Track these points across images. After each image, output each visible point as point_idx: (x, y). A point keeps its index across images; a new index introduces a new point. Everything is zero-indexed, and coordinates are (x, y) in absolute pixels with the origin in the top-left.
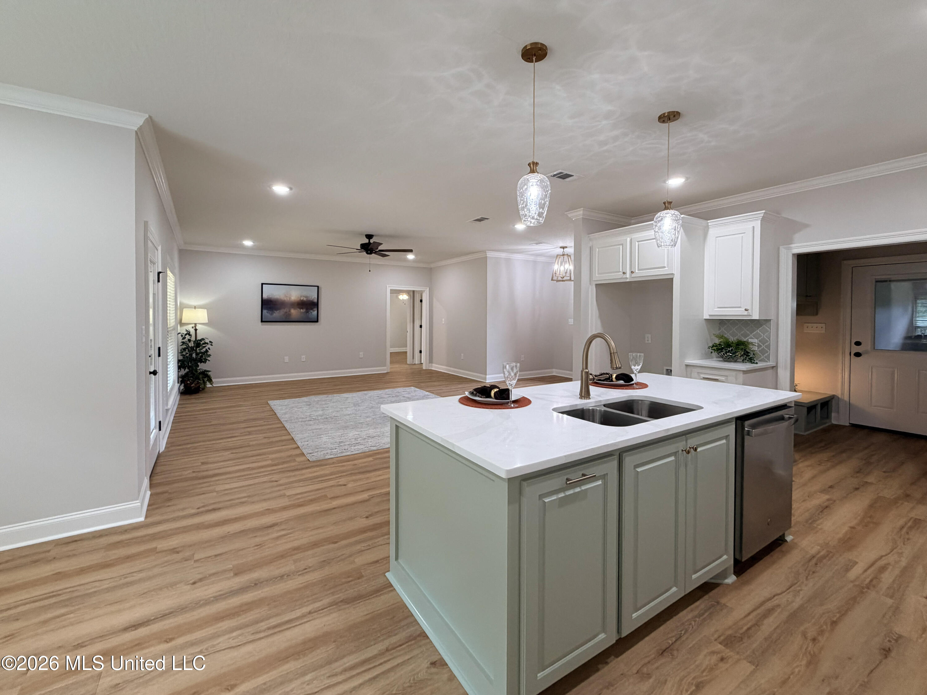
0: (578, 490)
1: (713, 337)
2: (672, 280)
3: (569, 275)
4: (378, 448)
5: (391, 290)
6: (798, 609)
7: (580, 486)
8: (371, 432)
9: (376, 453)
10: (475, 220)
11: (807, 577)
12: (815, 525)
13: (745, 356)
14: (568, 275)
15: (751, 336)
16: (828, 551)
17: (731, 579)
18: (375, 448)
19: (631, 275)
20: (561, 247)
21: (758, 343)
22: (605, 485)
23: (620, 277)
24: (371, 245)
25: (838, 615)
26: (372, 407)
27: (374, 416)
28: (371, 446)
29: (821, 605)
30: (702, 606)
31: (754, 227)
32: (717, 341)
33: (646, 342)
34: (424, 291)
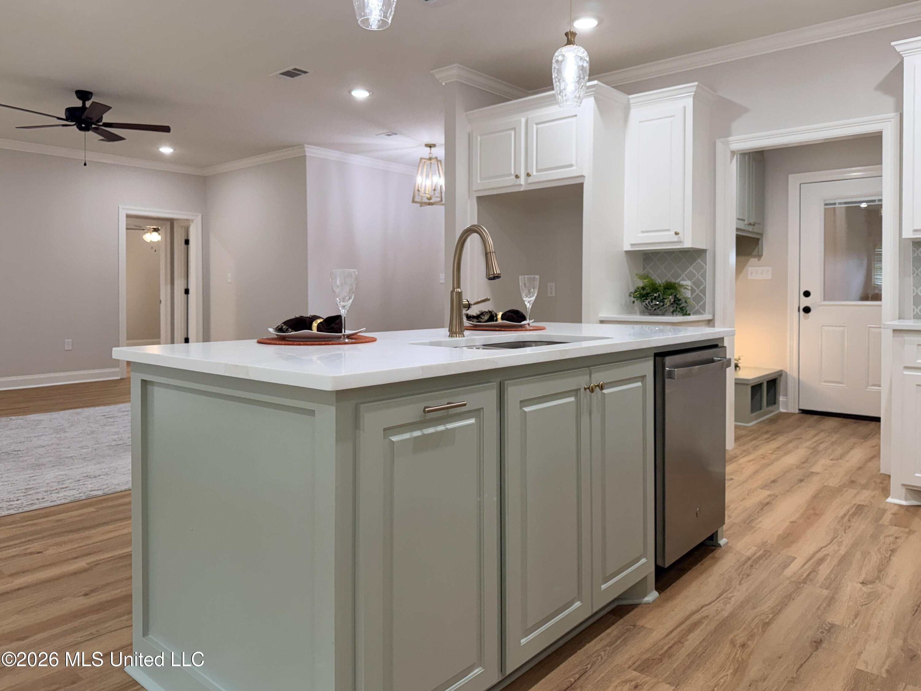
0: (441, 428)
1: (636, 278)
2: (581, 186)
3: (439, 195)
4: (106, 491)
5: (128, 216)
6: (728, 616)
7: (444, 424)
8: (92, 468)
9: (102, 500)
10: (283, 74)
11: (740, 581)
12: (753, 525)
13: (676, 305)
14: (437, 193)
15: (683, 276)
16: (765, 551)
17: (652, 596)
18: (100, 493)
19: (526, 180)
20: (427, 145)
21: (692, 287)
22: (480, 426)
23: (511, 184)
24: (87, 111)
25: (771, 616)
26: (93, 432)
27: (98, 445)
28: (91, 491)
29: (754, 608)
30: (615, 633)
31: (685, 107)
32: (641, 284)
33: (549, 295)
34: (193, 220)
